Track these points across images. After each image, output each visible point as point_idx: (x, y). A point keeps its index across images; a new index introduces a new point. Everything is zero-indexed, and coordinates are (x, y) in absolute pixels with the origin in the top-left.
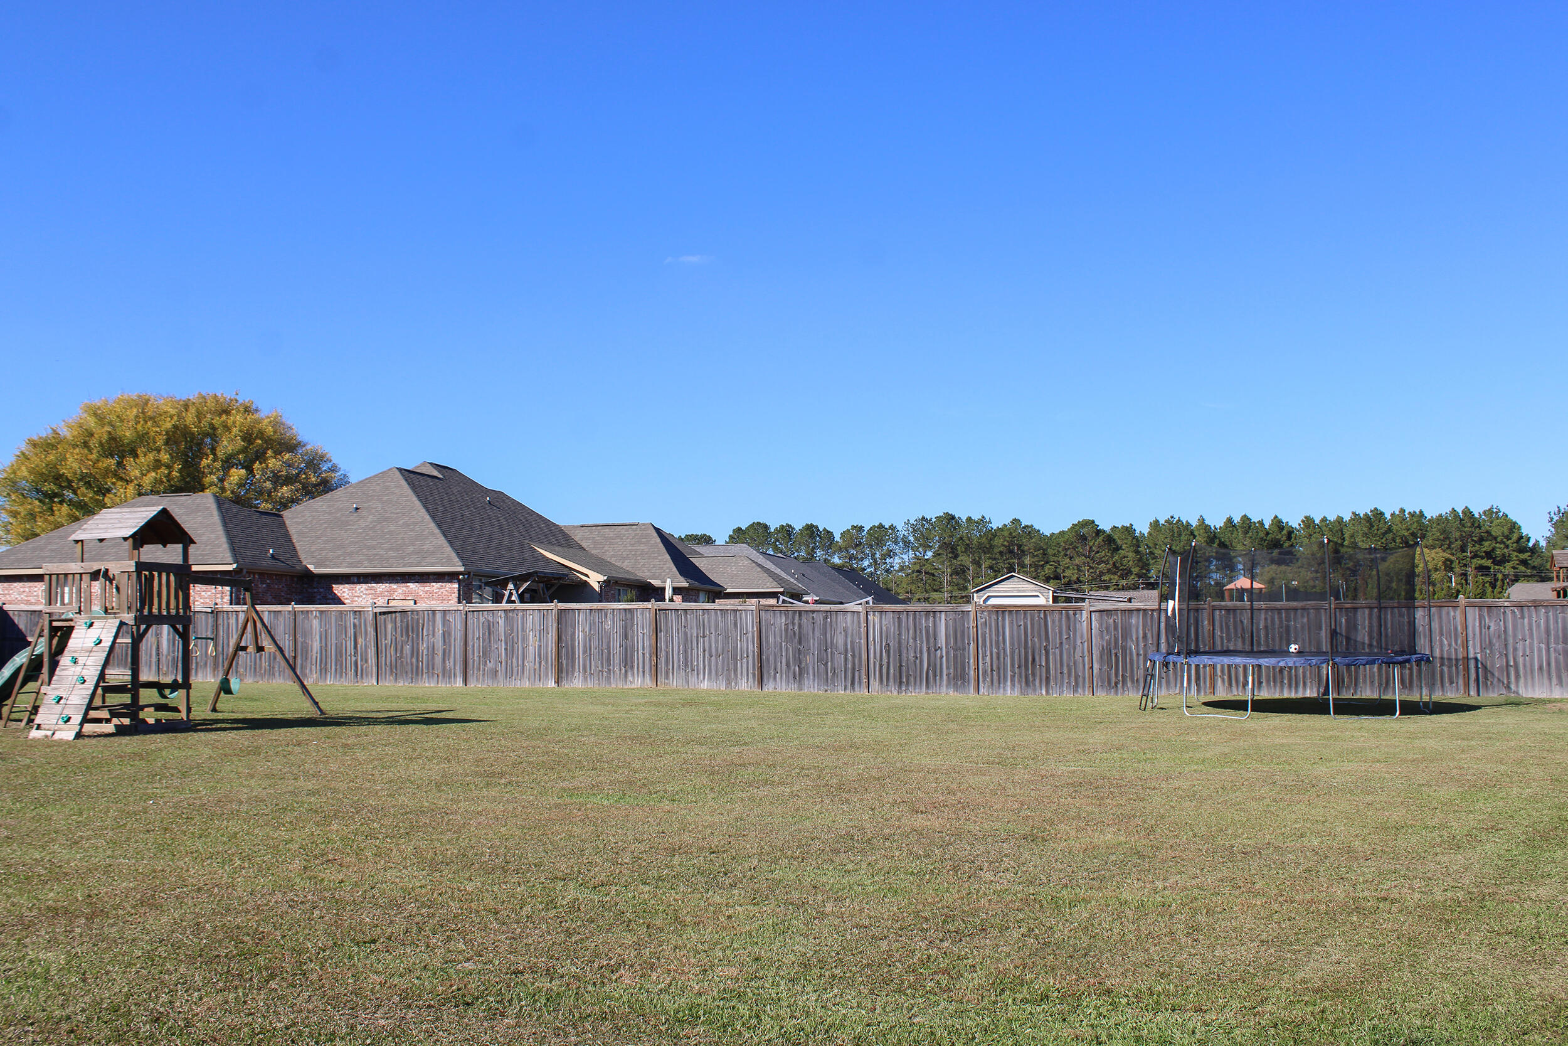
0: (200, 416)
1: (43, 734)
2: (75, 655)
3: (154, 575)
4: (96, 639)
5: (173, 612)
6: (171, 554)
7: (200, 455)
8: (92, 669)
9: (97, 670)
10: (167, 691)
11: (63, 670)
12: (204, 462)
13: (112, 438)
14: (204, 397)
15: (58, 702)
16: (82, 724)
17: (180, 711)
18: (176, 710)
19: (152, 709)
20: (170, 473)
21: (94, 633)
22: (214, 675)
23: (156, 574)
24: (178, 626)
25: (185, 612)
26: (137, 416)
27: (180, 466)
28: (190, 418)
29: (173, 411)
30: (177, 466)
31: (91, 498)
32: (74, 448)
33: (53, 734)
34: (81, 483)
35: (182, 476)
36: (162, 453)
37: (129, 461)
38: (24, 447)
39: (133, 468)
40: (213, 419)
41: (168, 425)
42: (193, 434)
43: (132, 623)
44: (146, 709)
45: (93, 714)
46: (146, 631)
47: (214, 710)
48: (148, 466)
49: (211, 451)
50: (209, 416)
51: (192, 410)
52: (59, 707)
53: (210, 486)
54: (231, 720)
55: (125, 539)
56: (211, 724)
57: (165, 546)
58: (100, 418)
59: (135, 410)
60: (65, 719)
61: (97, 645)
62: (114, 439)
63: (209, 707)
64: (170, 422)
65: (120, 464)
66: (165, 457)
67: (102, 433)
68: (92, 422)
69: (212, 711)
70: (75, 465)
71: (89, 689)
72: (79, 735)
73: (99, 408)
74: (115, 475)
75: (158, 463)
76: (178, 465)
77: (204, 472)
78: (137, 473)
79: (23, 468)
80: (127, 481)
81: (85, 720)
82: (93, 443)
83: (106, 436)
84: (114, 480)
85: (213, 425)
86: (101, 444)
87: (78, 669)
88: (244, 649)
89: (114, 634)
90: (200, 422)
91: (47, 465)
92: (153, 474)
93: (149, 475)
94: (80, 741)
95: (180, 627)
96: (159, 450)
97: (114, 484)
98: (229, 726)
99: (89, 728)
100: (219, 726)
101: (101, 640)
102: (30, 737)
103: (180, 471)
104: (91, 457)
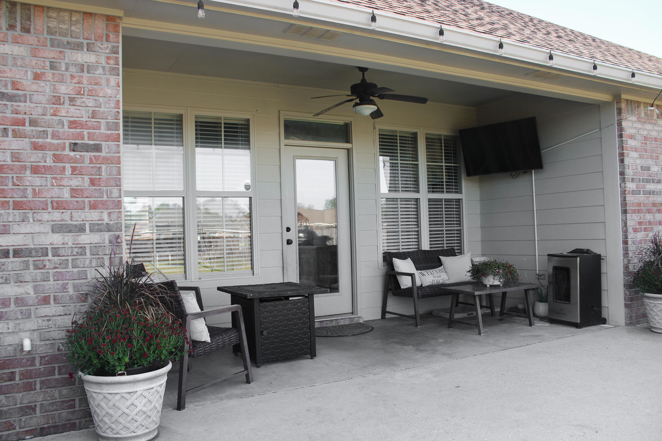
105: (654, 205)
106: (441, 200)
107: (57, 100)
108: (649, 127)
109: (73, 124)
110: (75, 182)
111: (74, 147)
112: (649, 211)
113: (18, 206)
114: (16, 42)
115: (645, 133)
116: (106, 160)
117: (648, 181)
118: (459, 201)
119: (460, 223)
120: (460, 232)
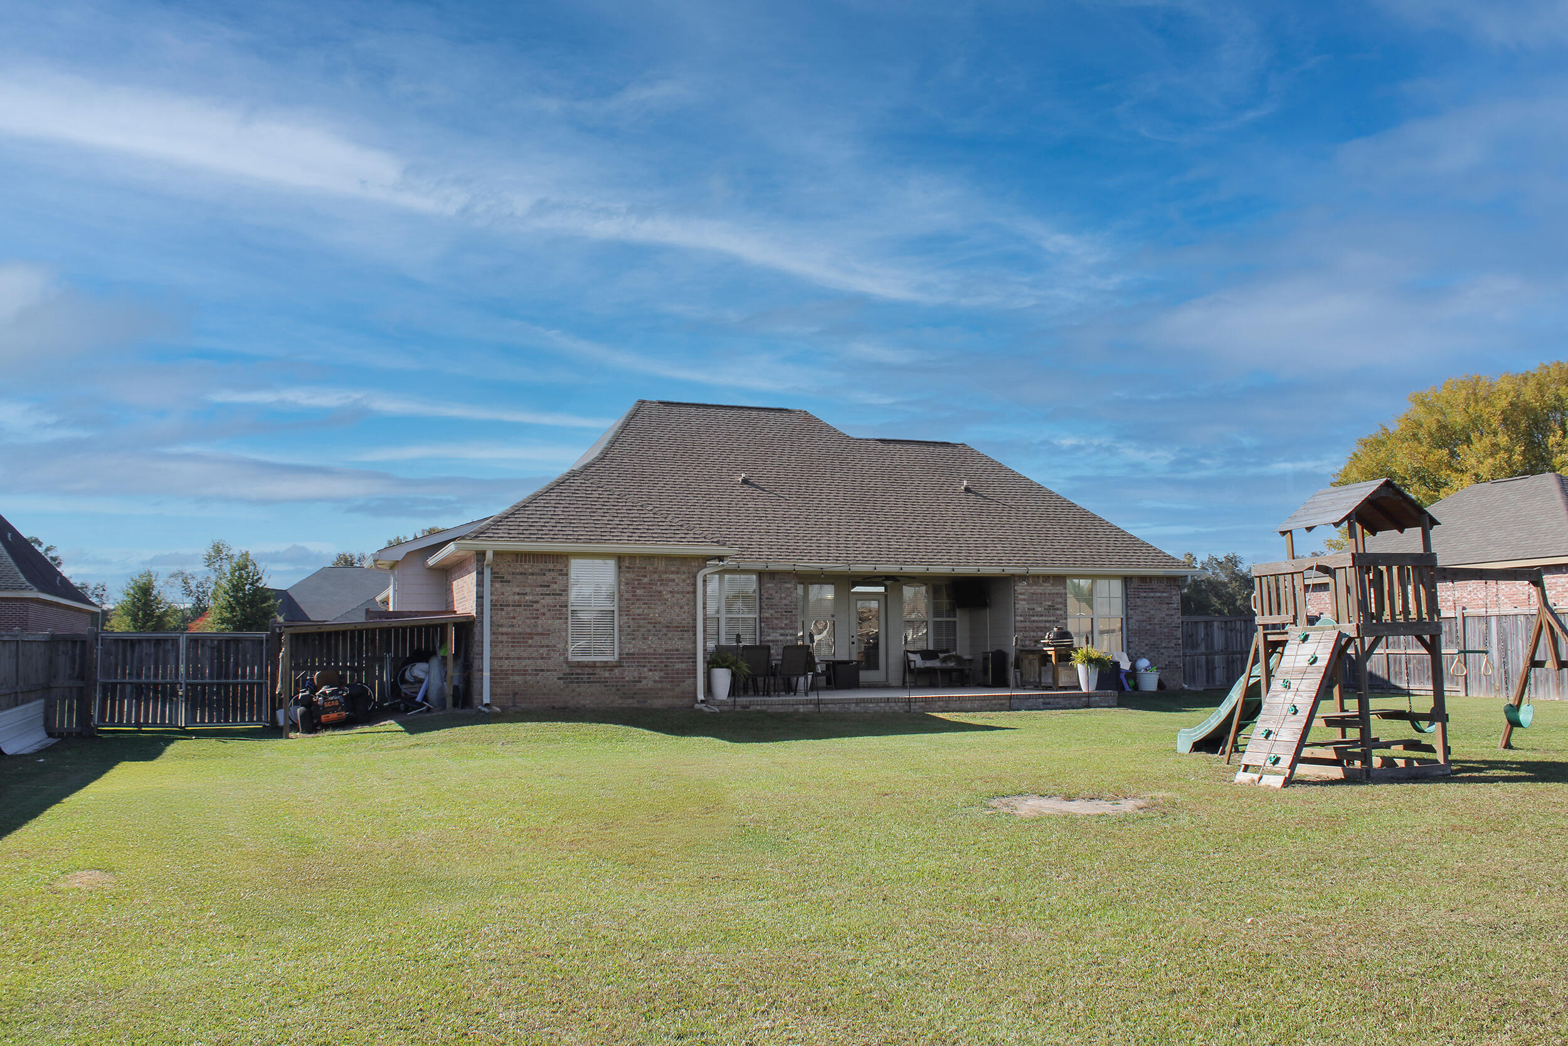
0: (1541, 388)
1: (1250, 778)
2: (1287, 677)
3: (1381, 572)
4: (1310, 657)
5: (1413, 615)
6: (1408, 541)
7: (1546, 431)
8: (1305, 695)
9: (1311, 697)
10: (1424, 725)
11: (1274, 696)
12: (1552, 440)
13: (1442, 427)
14: (1547, 367)
15: (1267, 737)
16: (1292, 767)
17: (1435, 752)
18: (1430, 749)
19: (1401, 747)
20: (1510, 458)
21: (1308, 649)
22: (1558, 693)
23: (1383, 568)
24: (1425, 637)
25: (1431, 618)
26: (1467, 399)
27: (1523, 448)
28: (1529, 394)
29: (1507, 387)
30: (1518, 449)
31: (1424, 494)
32: (1403, 443)
33: (1260, 778)
34: (1415, 480)
35: (1525, 458)
36: (1500, 436)
37: (1462, 449)
38: (1356, 449)
39: (1469, 456)
40: (1558, 390)
41: (1503, 403)
42: (1535, 409)
43: (1353, 634)
44: (1393, 747)
45: (1306, 752)
46: (1374, 645)
47: (1508, 746)
48: (1485, 451)
49: (1560, 426)
50: (1553, 386)
51: (1532, 383)
52: (1268, 743)
53: (1562, 467)
54: (1517, 763)
55: (1337, 525)
56: (1480, 770)
57: (1402, 532)
58: (1429, 408)
59: (1464, 392)
60: (1273, 760)
61: (1311, 664)
62: (1445, 427)
63: (1500, 742)
64: (1505, 399)
65: (1453, 454)
66: (1503, 440)
67: (1430, 423)
68: (1420, 413)
69: (1505, 747)
70: (1406, 461)
71: (1301, 721)
72: (1289, 782)
73: (1427, 396)
74: (1449, 466)
75: (1495, 449)
76: (1520, 447)
77: (1553, 451)
78: (1473, 461)
79: (1354, 469)
80: (1462, 471)
81: (1297, 759)
82: (1422, 433)
83: (1434, 427)
84: (1448, 472)
85: (1560, 397)
86: (1431, 435)
87: (1290, 695)
88: (1541, 664)
89: (1331, 651)
90: (1543, 396)
91: (1378, 464)
92: (1490, 460)
93: (1486, 463)
94: (1290, 791)
95: (1427, 637)
96: (1495, 434)
97: (1448, 476)
98: (1506, 773)
99: (1302, 770)
100: (1491, 773)
101: (1316, 658)
102: (1236, 781)
103: (1523, 453)
104: (1421, 449)
105: (1037, 628)
106: (942, 622)
107: (781, 598)
108: (1035, 588)
109: (785, 605)
110: (786, 622)
111: (786, 612)
112: (1034, 631)
113: (772, 628)
114: (771, 583)
115: (1032, 591)
116: (794, 615)
117: (1033, 616)
118: (955, 622)
119: (955, 635)
120: (955, 640)
